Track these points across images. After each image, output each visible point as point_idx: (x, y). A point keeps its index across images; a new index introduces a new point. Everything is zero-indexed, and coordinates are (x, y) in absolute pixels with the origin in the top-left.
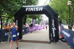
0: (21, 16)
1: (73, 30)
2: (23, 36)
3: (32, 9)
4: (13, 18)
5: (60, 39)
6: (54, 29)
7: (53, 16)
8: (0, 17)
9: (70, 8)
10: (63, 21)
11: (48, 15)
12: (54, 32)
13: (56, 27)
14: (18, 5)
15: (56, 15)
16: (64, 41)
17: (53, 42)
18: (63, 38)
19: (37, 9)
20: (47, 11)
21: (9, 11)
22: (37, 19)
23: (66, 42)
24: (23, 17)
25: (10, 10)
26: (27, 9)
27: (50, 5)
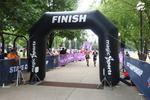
0: (42, 32)
1: (148, 60)
2: (47, 74)
3: (65, 19)
4: (27, 37)
5: (121, 80)
6: (109, 59)
7: (107, 34)
8: (1, 34)
9: (141, 16)
10: (128, 42)
11: (97, 31)
12: (109, 66)
13: (114, 54)
14: (37, 11)
15: (114, 31)
16: (129, 84)
17: (107, 85)
18: (128, 78)
19: (76, 19)
20: (95, 22)
21: (19, 22)
22: (75, 40)
23: (134, 85)
24: (46, 34)
25: (19, 20)
26: (54, 19)
27: (101, 11)
